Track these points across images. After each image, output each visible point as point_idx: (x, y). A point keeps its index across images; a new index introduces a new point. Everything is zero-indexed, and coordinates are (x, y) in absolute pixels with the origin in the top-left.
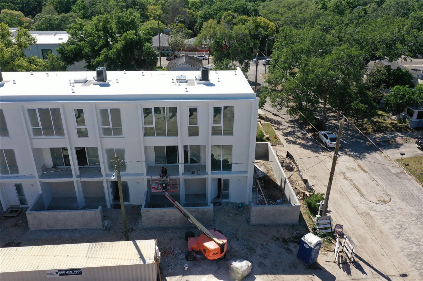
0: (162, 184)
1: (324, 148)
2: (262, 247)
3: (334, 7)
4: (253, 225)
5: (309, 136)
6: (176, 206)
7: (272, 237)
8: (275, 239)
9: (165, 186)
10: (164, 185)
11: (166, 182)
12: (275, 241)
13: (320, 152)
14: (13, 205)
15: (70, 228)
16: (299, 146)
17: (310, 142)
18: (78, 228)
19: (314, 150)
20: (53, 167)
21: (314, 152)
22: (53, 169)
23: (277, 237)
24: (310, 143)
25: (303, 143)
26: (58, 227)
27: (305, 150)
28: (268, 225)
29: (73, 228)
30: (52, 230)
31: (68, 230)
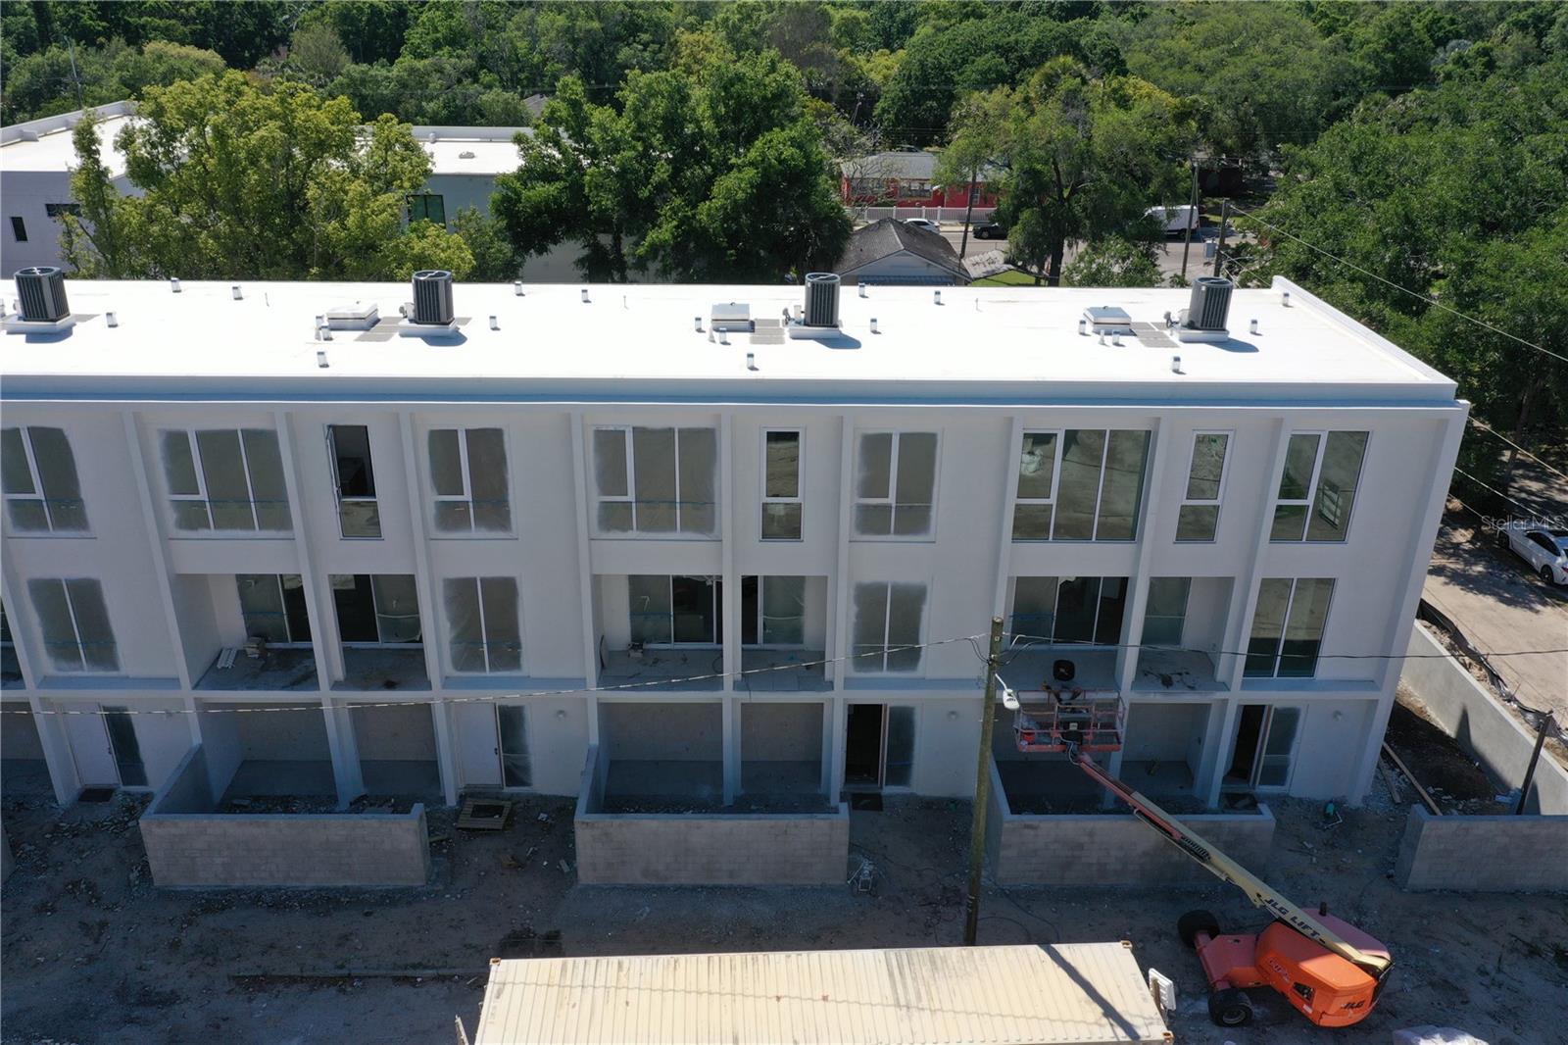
0: (1066, 724)
1: (1540, 587)
2: (1487, 980)
3: (1382, 41)
4: (1415, 892)
5: (1462, 540)
6: (1139, 812)
7: (1511, 942)
8: (1525, 950)
9: (1075, 729)
10: (1073, 727)
11: (1084, 715)
12: (1526, 956)
13: (1533, 605)
14: (476, 786)
15: (725, 881)
16: (1442, 579)
17: (1476, 564)
18: (756, 881)
19: (1507, 595)
20: (634, 647)
21: (1509, 602)
22: (633, 654)
23: (1528, 940)
24: (1479, 568)
25: (1452, 566)
26: (685, 879)
27: (1471, 594)
28: (1476, 892)
29: (736, 882)
30: (661, 889)
31: (721, 888)
